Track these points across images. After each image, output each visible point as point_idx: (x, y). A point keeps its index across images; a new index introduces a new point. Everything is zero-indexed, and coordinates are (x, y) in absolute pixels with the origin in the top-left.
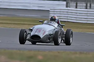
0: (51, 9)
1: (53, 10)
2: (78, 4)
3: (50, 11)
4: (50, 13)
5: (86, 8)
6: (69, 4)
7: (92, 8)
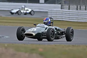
0: (49, 11)
1: (51, 12)
2: (70, 7)
3: (49, 12)
4: (49, 14)
5: (77, 10)
6: (63, 6)
7: (81, 9)
